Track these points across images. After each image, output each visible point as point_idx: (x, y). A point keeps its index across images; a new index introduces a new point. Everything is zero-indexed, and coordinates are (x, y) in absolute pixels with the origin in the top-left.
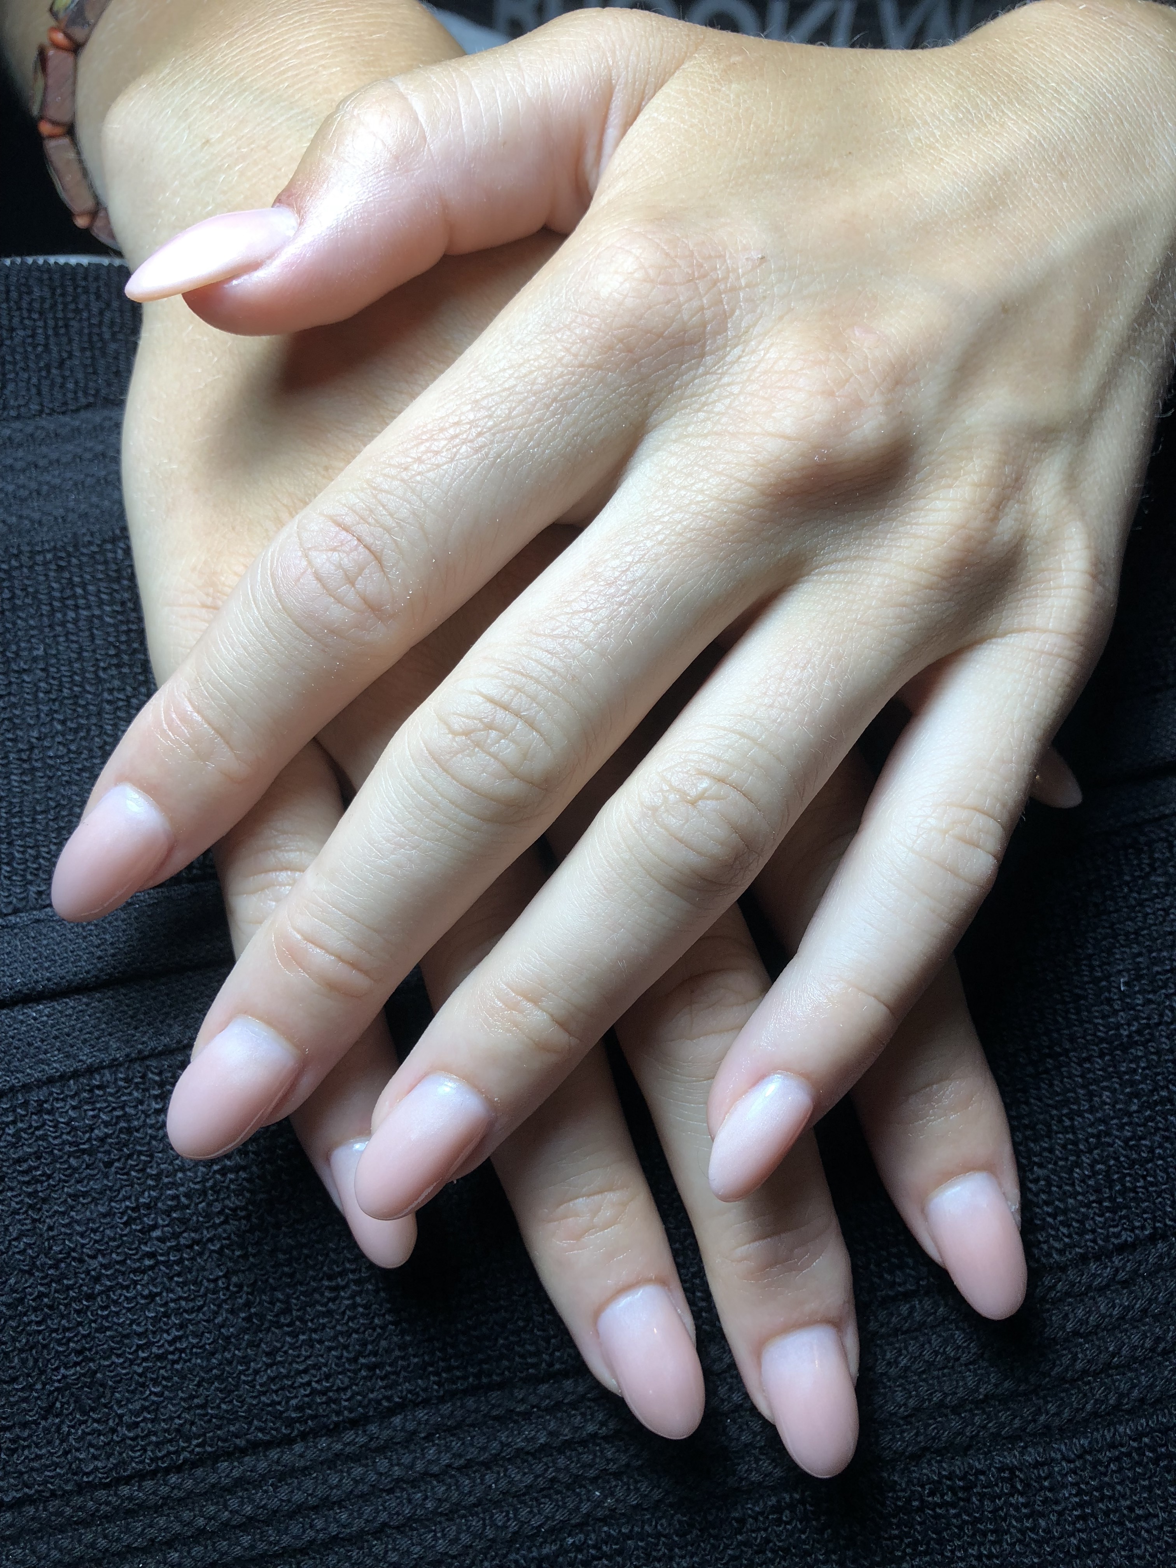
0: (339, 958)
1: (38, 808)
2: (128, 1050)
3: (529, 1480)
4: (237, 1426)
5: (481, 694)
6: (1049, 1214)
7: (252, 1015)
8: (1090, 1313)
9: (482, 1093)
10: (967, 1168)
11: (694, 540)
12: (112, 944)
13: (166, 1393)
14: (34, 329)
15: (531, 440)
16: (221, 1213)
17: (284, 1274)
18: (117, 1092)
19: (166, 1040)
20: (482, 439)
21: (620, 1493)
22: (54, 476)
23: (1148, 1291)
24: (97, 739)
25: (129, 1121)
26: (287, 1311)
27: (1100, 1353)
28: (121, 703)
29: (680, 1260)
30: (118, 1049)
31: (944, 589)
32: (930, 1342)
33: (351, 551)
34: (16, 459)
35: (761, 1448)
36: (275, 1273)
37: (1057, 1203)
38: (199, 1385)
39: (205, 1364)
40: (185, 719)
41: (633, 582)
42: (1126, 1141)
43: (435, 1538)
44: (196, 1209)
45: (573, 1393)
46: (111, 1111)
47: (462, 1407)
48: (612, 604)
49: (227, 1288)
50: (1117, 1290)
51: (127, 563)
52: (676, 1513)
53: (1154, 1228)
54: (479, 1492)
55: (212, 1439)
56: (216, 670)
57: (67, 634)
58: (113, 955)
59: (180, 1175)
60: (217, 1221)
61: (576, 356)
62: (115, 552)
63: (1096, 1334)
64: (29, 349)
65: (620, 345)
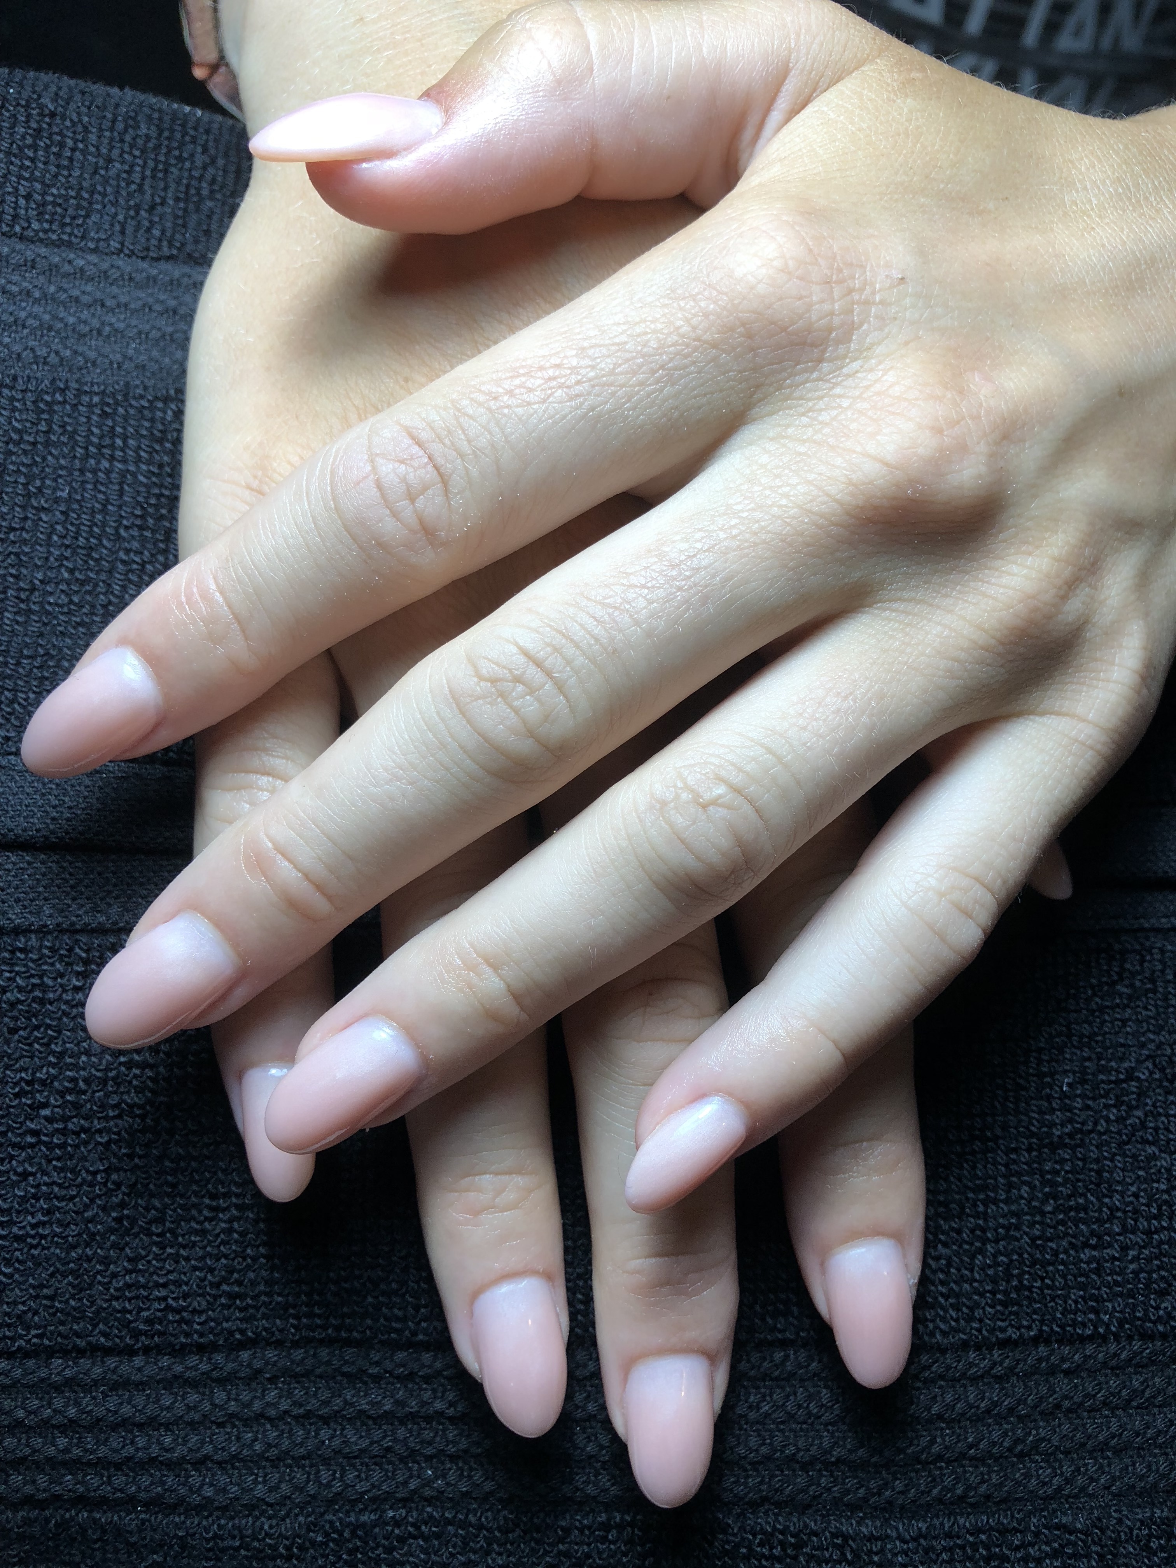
0: (306, 876)
1: (25, 652)
2: (60, 919)
3: (364, 1444)
4: (81, 1325)
5: (517, 644)
6: (942, 1295)
7: (203, 914)
8: (958, 1399)
9: (419, 1047)
10: (876, 1232)
11: (767, 543)
12: (70, 808)
13: (17, 1276)
14: (132, 166)
15: (629, 401)
16: (115, 1107)
17: (167, 1183)
18: (40, 959)
19: (103, 919)
20: (579, 389)
21: (452, 1477)
22: (119, 320)
23: (1019, 1391)
24: (102, 597)
25: (44, 992)
26: (160, 1220)
27: (959, 1441)
28: (135, 566)
29: (569, 1257)
30: (51, 916)
31: (999, 654)
32: (795, 1394)
33: (419, 467)
34: (84, 293)
35: (604, 1463)
36: (158, 1179)
37: (952, 1285)
38: (52, 1275)
39: (63, 1255)
40: (205, 596)
41: (697, 570)
42: (1034, 1239)
43: (255, 1482)
44: (93, 1097)
45: (429, 1367)
46: (28, 977)
47: (314, 1356)
48: (671, 587)
49: (105, 1184)
50: (990, 1383)
51: (175, 426)
52: (504, 1508)
53: (1041, 1331)
54: (310, 1445)
55: (52, 1332)
56: (249, 554)
57: (97, 482)
58: (68, 820)
59: (84, 1058)
60: (111, 1114)
61: (694, 328)
62: (165, 412)
63: (959, 1422)
64: (123, 184)
65: (741, 329)
